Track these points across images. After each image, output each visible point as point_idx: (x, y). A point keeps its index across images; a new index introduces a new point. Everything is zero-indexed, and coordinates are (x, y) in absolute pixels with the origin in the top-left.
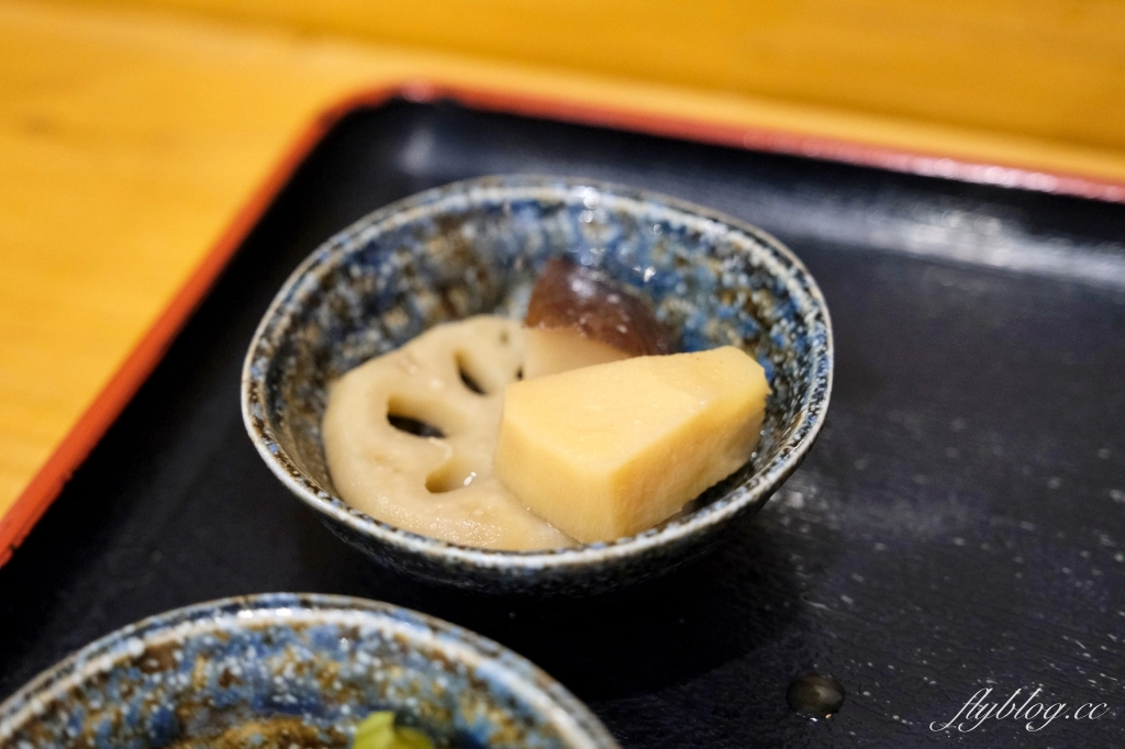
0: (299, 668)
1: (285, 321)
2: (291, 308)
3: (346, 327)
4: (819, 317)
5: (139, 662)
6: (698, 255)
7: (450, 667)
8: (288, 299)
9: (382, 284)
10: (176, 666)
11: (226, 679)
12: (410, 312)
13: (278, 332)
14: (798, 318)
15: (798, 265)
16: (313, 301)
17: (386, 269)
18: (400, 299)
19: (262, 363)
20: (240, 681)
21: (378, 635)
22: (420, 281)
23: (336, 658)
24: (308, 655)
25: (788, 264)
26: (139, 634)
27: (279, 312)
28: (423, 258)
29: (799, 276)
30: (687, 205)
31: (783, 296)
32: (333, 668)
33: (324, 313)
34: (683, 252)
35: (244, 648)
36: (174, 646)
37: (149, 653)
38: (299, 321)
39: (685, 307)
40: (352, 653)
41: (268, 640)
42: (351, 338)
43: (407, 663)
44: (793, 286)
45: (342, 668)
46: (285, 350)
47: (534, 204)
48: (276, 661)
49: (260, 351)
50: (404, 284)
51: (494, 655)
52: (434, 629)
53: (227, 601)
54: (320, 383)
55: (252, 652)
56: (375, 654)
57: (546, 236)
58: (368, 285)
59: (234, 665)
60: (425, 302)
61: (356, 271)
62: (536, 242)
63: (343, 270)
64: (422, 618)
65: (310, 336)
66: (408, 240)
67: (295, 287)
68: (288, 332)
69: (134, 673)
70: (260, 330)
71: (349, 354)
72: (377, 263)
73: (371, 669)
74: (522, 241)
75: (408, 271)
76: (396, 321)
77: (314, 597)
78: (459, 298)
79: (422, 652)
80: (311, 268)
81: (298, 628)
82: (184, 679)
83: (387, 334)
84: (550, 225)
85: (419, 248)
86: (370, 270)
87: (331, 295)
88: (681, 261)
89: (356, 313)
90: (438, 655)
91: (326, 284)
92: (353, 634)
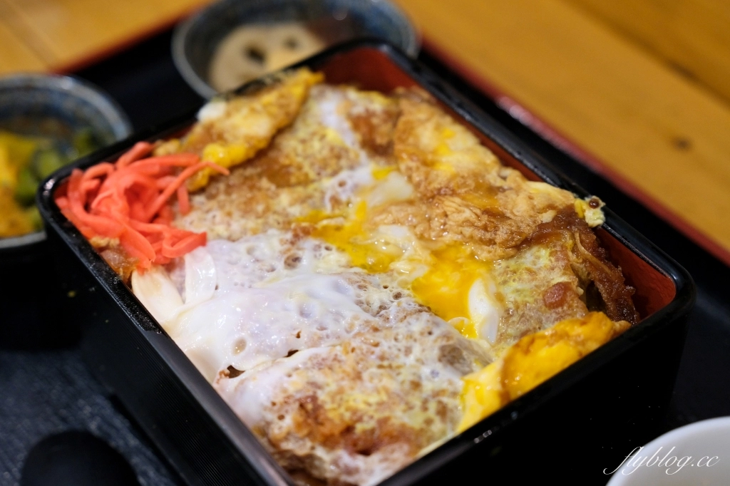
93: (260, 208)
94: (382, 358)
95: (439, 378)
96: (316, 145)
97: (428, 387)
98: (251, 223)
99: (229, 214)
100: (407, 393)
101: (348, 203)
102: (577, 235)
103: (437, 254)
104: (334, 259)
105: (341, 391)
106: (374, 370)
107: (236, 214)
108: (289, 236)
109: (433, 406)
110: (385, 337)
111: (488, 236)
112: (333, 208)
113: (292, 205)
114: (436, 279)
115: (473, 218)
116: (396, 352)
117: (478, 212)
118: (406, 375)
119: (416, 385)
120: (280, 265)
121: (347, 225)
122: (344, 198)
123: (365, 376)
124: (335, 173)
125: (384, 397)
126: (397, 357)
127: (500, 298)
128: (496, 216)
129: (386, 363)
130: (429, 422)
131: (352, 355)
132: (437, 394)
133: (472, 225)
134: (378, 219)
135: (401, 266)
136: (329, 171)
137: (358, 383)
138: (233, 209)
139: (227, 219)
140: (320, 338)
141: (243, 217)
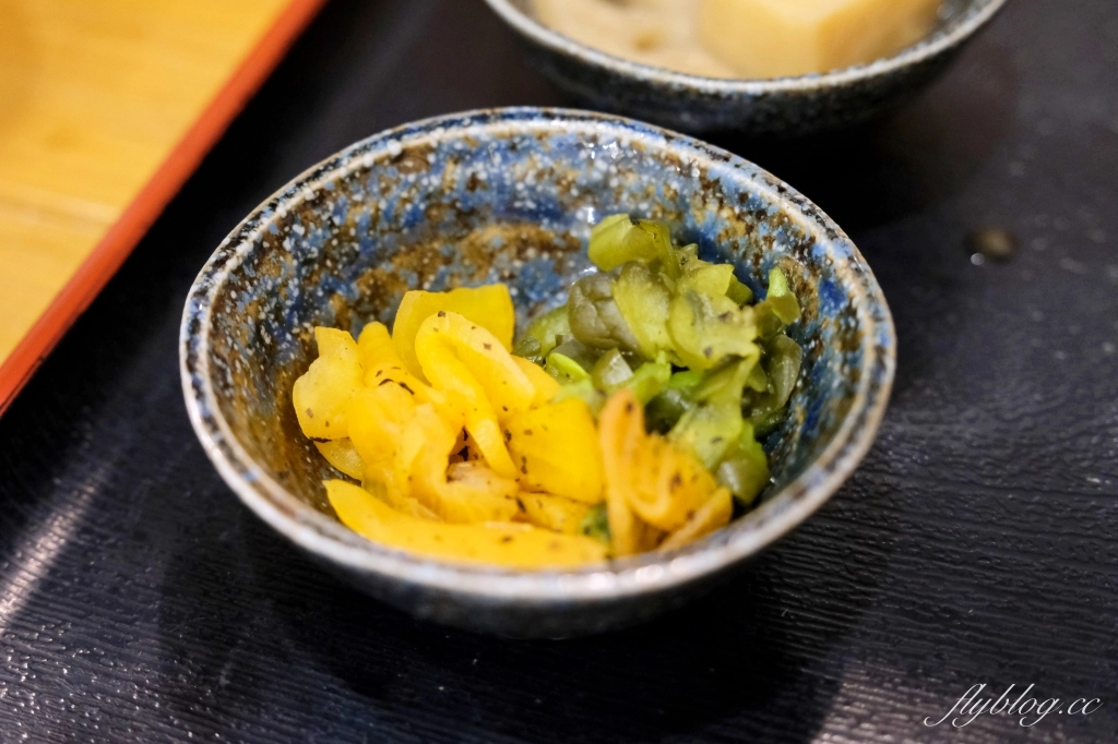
0: (540, 175)
5: (396, 161)
7: (684, 171)
10: (430, 168)
11: (474, 183)
20: (485, 186)
23: (575, 165)
24: (549, 162)
26: (398, 137)
32: (571, 175)
35: (490, 155)
36: (428, 149)
37: (405, 154)
40: (591, 161)
41: (513, 147)
43: (642, 169)
45: (580, 175)
48: (519, 167)
52: (668, 138)
53: (476, 113)
55: (497, 159)
56: (612, 161)
59: (481, 170)
64: (659, 128)
69: (391, 172)
73: (607, 175)
79: (657, 157)
81: (541, 136)
82: (435, 181)
90: (673, 160)
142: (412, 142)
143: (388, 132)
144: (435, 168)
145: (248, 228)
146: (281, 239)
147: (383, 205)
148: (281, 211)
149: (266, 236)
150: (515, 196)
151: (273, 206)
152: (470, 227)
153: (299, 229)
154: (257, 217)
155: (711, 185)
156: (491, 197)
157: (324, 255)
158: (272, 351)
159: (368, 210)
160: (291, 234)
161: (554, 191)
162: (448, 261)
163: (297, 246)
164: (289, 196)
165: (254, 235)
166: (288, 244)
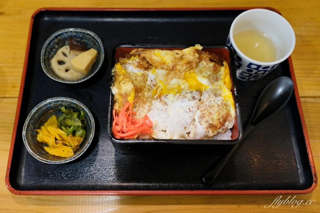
0: (54, 105)
1: (43, 57)
2: (43, 55)
3: (49, 53)
4: (101, 43)
5: (38, 109)
6: (85, 35)
7: (69, 102)
8: (43, 54)
9: (51, 47)
10: (42, 109)
11: (47, 108)
12: (55, 48)
13: (43, 59)
14: (98, 43)
15: (97, 36)
16: (45, 53)
17: (51, 45)
18: (54, 47)
19: (43, 63)
20: (48, 107)
21: (61, 100)
22: (55, 45)
23: (57, 103)
24: (54, 103)
25: (96, 36)
26: (37, 107)
27: (42, 56)
28: (55, 42)
29: (97, 38)
30: (83, 29)
31: (96, 40)
32: (57, 104)
33: (47, 53)
34: (84, 35)
35: (48, 105)
36: (41, 107)
37: (39, 108)
38: (45, 56)
39: (86, 40)
40: (59, 102)
41: (50, 103)
42: (50, 54)
43: (64, 102)
44: (97, 39)
45: (58, 104)
46: (45, 60)
47: (65, 32)
48: (51, 105)
49: (42, 62)
50: (54, 45)
51: (73, 100)
52: (66, 99)
53: (44, 101)
54: (49, 61)
55: (49, 105)
56: (61, 102)
57: (68, 35)
58: (50, 47)
59: (47, 106)
60: (57, 46)
61: (48, 47)
62: (67, 36)
63: (47, 48)
64: (65, 98)
65: (46, 57)
66: (53, 41)
67: (43, 52)
68: (44, 58)
69: (38, 111)
70: (41, 59)
71: (51, 56)
72: (50, 45)
73: (61, 103)
74: (65, 36)
75: (54, 44)
76: (54, 50)
77: (53, 98)
78: (60, 45)
79: (65, 101)
80: (43, 49)
81: (53, 102)
82: (43, 109)
83: (54, 52)
84: (68, 34)
85: (54, 41)
86: (50, 46)
87: (47, 51)
88: (84, 36)
89: (50, 51)
90: (67, 101)
91: (46, 50)
92: (58, 101)
93: (145, 100)
94: (209, 107)
95: (219, 100)
96: (138, 78)
97: (219, 103)
98: (148, 104)
99: (143, 107)
100: (219, 108)
101: (157, 83)
102: (205, 54)
103: (184, 78)
104: (171, 96)
105: (212, 119)
106: (211, 109)
107: (144, 105)
108: (159, 100)
109: (224, 106)
110: (206, 102)
111: (191, 68)
112: (155, 87)
113: (148, 94)
114: (191, 83)
115: (186, 67)
116: (209, 103)
117: (186, 65)
118: (216, 105)
119: (218, 105)
120: (166, 107)
121: (162, 87)
122: (155, 83)
123: (211, 112)
124: (147, 80)
125: (218, 112)
126: (211, 104)
127: (204, 77)
128: (189, 63)
129: (211, 107)
130: (226, 109)
131: (205, 111)
132: (222, 103)
133: (187, 68)
134: (168, 82)
135: (183, 87)
136: (146, 81)
137: (212, 114)
138: (142, 105)
139: (143, 108)
140: (194, 113)
141: (145, 105)
142: (39, 107)
143: (36, 107)
144: (43, 108)
145: (25, 125)
146: (29, 124)
147: (38, 114)
148: (28, 121)
149: (28, 124)
150: (52, 107)
151: (27, 121)
152: (48, 111)
153: (31, 121)
154: (26, 123)
155: (72, 103)
156: (49, 108)
157: (34, 122)
158: (33, 135)
159: (37, 115)
160: (30, 122)
161: (56, 106)
162: (47, 115)
163: (31, 123)
164: (28, 119)
165: (26, 125)
166: (30, 124)
